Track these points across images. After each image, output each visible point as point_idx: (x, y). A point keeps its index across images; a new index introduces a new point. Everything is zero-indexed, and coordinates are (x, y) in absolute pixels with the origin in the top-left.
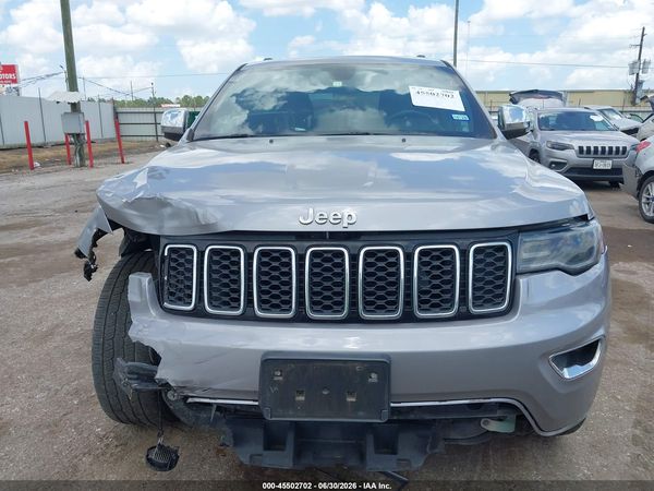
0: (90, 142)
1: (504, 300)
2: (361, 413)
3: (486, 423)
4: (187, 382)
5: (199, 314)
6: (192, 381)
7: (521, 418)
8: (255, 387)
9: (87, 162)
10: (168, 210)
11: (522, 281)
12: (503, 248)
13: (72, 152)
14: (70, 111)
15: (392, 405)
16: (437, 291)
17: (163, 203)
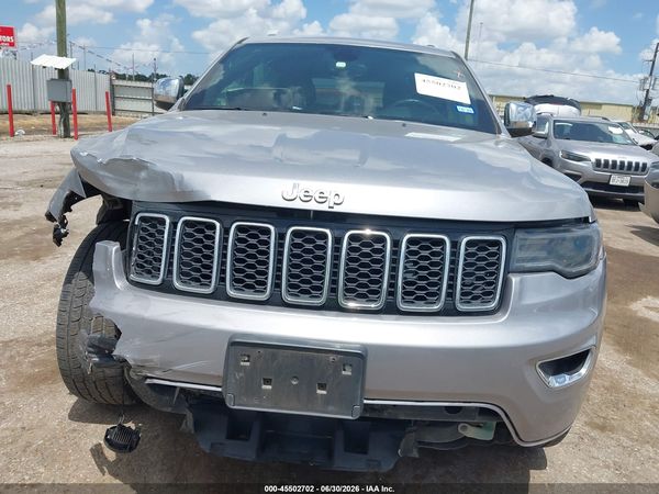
0: (77, 113)
1: (494, 298)
2: (331, 408)
3: (464, 428)
4: (147, 361)
5: (166, 288)
6: (151, 361)
7: (501, 426)
8: (220, 372)
9: (72, 134)
10: (143, 174)
11: (515, 279)
12: (498, 243)
13: (57, 121)
14: (57, 77)
15: (365, 401)
16: (423, 283)
17: (139, 165)
